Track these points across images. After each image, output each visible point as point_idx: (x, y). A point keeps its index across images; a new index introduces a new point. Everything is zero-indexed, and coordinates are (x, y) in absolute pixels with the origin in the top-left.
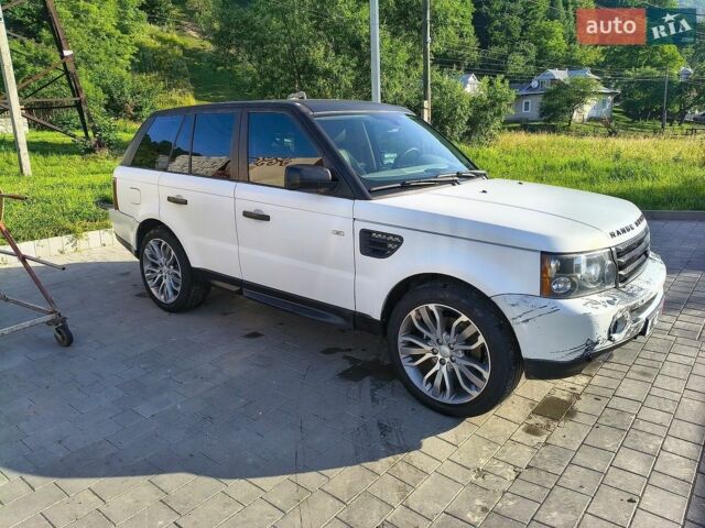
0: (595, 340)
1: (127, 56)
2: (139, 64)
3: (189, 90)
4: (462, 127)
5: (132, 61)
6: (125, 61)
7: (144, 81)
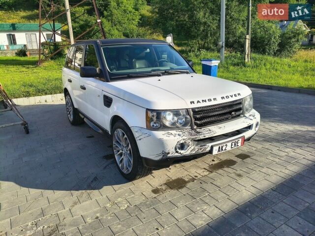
0: (167, 152)
1: (137, 20)
2: (142, 23)
3: (161, 34)
4: (275, 47)
5: (139, 22)
6: (136, 23)
7: (142, 30)
